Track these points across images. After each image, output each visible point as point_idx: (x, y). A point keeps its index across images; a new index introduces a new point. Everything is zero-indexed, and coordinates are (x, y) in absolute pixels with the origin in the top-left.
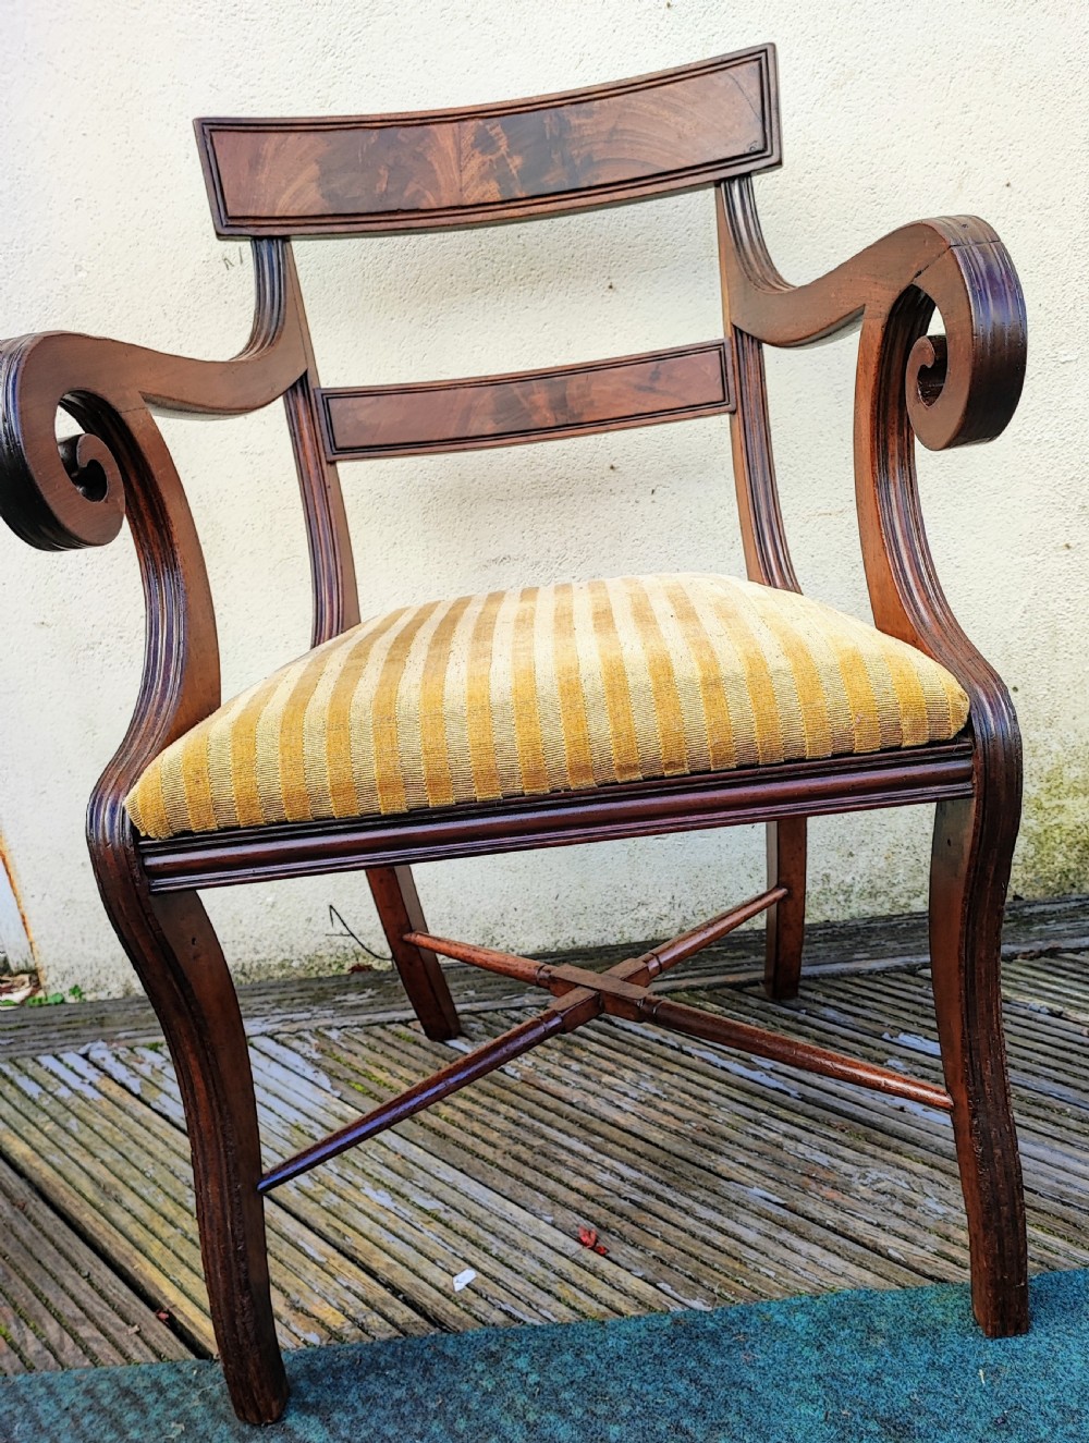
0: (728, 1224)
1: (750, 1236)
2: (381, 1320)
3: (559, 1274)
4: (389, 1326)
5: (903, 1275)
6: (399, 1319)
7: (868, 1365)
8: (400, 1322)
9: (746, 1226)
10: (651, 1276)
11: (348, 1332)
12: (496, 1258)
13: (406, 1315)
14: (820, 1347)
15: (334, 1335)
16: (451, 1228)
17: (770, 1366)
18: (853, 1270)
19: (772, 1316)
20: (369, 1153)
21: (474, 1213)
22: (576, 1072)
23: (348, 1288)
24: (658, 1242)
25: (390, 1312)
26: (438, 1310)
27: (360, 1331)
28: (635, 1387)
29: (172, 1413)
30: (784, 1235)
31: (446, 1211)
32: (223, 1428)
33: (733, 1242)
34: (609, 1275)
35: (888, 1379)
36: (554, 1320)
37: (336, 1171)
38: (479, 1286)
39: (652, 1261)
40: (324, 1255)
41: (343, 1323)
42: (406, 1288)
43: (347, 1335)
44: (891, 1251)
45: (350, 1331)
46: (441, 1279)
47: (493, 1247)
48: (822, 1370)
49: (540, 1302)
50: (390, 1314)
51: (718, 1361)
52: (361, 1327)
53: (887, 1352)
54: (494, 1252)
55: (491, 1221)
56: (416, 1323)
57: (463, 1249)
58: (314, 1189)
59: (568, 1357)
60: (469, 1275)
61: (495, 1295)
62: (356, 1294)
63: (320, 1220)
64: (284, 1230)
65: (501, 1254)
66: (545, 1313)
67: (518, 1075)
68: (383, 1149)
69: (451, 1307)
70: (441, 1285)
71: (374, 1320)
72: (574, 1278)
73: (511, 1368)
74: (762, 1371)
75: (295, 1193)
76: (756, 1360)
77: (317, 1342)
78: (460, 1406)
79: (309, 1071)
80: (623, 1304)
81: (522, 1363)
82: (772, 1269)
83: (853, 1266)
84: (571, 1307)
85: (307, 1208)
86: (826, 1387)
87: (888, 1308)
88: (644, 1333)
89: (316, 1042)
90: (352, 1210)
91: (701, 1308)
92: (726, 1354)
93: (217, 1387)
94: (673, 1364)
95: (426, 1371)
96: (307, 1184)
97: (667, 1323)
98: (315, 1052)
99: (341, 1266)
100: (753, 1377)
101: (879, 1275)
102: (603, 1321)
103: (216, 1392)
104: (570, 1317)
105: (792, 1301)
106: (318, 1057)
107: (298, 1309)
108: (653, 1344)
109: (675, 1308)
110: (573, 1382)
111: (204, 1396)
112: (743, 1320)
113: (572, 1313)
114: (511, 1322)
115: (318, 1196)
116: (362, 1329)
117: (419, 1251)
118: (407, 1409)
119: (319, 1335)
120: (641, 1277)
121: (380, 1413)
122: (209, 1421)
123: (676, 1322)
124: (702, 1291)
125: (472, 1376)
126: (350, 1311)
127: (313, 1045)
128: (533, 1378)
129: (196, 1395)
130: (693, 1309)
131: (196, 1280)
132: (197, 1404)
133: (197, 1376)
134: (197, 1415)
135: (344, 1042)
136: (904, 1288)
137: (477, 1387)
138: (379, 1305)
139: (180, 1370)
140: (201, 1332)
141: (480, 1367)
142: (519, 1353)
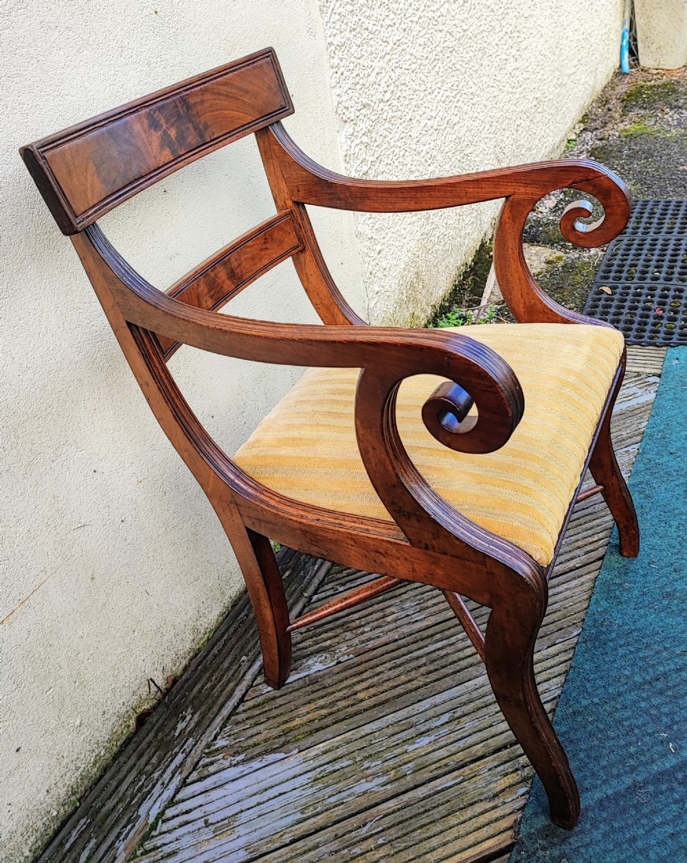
5: (593, 566)
7: (636, 593)
10: (550, 644)
11: (525, 774)
14: (620, 603)
15: (524, 780)
16: (469, 713)
17: (623, 621)
18: (582, 579)
19: (597, 611)
20: (373, 742)
21: (464, 701)
22: (371, 630)
23: (490, 770)
27: (528, 768)
28: (615, 666)
31: (454, 713)
32: (571, 840)
35: (645, 590)
36: (559, 685)
37: (380, 762)
40: (456, 777)
41: (518, 775)
42: (507, 741)
43: (528, 774)
44: (577, 566)
45: (527, 772)
48: (632, 606)
49: (545, 688)
51: (614, 635)
52: (523, 767)
53: (632, 585)
55: (475, 694)
57: (489, 711)
58: (392, 776)
62: (496, 767)
63: (425, 776)
64: (422, 796)
66: (553, 688)
67: (351, 656)
68: (377, 734)
71: (524, 760)
73: (586, 708)
74: (624, 624)
75: (388, 787)
76: (618, 624)
77: (527, 789)
78: (600, 732)
79: (255, 764)
80: (563, 657)
81: (584, 702)
82: (568, 603)
83: (580, 579)
84: (555, 677)
85: (409, 781)
86: (641, 608)
87: (609, 577)
88: (586, 655)
89: (220, 756)
90: (425, 758)
91: (579, 632)
92: (611, 632)
93: (540, 841)
94: (608, 650)
95: (571, 742)
96: (384, 779)
97: (584, 645)
98: (233, 758)
99: (472, 769)
100: (627, 628)
101: (588, 573)
102: (571, 667)
103: (543, 842)
104: (562, 678)
105: (592, 602)
106: (242, 757)
107: (496, 796)
108: (594, 654)
109: (575, 640)
110: (604, 686)
111: (544, 849)
112: (595, 620)
113: (559, 677)
114: (554, 701)
115: (400, 774)
116: (526, 767)
117: (480, 731)
118: (593, 754)
119: (522, 787)
120: (549, 647)
121: (591, 766)
122: (563, 847)
123: (585, 642)
124: (569, 629)
125: (584, 723)
126: (510, 770)
127: (223, 758)
128: (596, 700)
129: (540, 853)
130: (579, 635)
131: (440, 850)
132: (548, 852)
133: (525, 851)
134: (556, 853)
135: (235, 739)
136: (600, 569)
137: (591, 723)
138: (513, 756)
139: (517, 862)
140: (490, 848)
141: (579, 719)
142: (578, 702)
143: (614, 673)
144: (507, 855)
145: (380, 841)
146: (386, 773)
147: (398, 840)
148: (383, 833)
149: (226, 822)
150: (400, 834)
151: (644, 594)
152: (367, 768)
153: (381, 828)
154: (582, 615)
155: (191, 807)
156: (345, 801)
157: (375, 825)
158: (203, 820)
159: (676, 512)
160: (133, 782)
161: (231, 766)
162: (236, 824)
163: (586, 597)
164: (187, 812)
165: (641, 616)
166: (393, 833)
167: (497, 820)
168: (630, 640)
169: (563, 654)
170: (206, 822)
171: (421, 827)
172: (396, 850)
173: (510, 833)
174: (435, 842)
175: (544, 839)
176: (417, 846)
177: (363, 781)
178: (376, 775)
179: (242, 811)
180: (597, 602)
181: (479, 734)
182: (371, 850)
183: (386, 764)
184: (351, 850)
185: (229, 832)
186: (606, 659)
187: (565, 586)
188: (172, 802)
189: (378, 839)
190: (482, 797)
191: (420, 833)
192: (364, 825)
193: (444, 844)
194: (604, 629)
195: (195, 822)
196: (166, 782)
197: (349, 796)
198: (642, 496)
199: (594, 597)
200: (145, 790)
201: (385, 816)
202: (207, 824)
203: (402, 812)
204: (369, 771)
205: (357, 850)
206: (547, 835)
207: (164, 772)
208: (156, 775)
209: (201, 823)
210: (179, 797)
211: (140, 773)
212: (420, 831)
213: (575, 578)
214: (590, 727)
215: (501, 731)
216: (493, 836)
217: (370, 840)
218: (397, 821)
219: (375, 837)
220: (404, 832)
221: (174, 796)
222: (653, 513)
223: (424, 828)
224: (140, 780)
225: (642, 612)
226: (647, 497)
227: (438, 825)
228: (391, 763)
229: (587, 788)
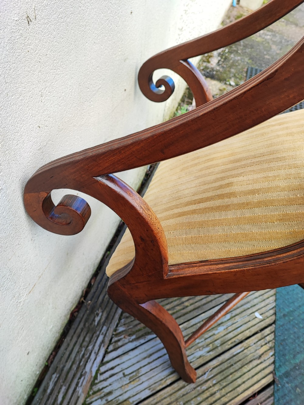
3: (260, 295)
4: (270, 335)
6: (269, 332)
12: (251, 307)
15: (271, 348)
16: (238, 314)
23: (255, 343)
26: (267, 323)
29: (292, 391)
31: (232, 314)
32: (298, 378)
36: (274, 301)
37: (203, 340)
38: (261, 312)
40: (241, 348)
41: (267, 346)
45: (271, 344)
46: (257, 321)
49: (268, 302)
50: (267, 334)
56: (271, 329)
58: (211, 347)
60: (257, 314)
61: (265, 310)
62: (257, 342)
63: (226, 347)
64: (227, 358)
66: (271, 302)
69: (267, 320)
70: (259, 321)
71: (268, 338)
73: (288, 313)
75: (211, 353)
77: (273, 353)
78: (296, 324)
79: (142, 341)
81: (287, 310)
84: (271, 296)
85: (220, 350)
89: (123, 336)
90: (224, 338)
95: (286, 330)
96: (208, 349)
98: (129, 338)
99: (247, 344)
102: (277, 292)
103: (286, 380)
104: (274, 297)
106: (134, 337)
107: (260, 357)
111: (288, 383)
114: (274, 309)
115: (215, 346)
116: (270, 342)
117: (245, 323)
118: (296, 336)
119: (271, 352)
122: (296, 382)
125: (289, 320)
126: (263, 344)
127: (124, 337)
128: (292, 309)
129: (287, 385)
131: (243, 385)
132: (290, 385)
133: (281, 385)
134: (293, 385)
135: (128, 327)
137: (292, 320)
138: (263, 336)
139: (278, 390)
140: (265, 384)
141: (287, 318)
142: (284, 310)
144: (272, 387)
145: (214, 382)
146: (208, 345)
147: (222, 381)
148: (215, 378)
149: (134, 374)
150: (222, 378)
152: (198, 343)
153: (213, 375)
155: (114, 365)
156: (192, 361)
157: (210, 373)
158: (121, 373)
160: (78, 352)
161: (129, 342)
162: (140, 375)
164: (112, 368)
166: (219, 377)
167: (264, 369)
170: (124, 374)
171: (231, 374)
172: (223, 386)
173: (271, 376)
174: (239, 381)
175: (286, 378)
176: (232, 384)
177: (198, 350)
178: (203, 347)
179: (141, 368)
181: (246, 325)
182: (211, 387)
183: (207, 341)
184: (201, 388)
185: (137, 380)
188: (102, 363)
189: (213, 381)
190: (254, 358)
191: (232, 377)
192: (205, 374)
193: (244, 382)
195: (118, 374)
196: (97, 351)
197: (193, 358)
200: (86, 356)
201: (214, 368)
202: (125, 376)
203: (221, 366)
204: (200, 345)
205: (204, 387)
206: (287, 376)
207: (94, 346)
208: (90, 348)
209: (121, 375)
210: (106, 359)
211: (81, 346)
214: (292, 323)
215: (254, 323)
216: (264, 377)
217: (209, 382)
218: (219, 371)
219: (211, 380)
220: (224, 376)
221: (103, 360)
223: (233, 374)
224: (82, 351)
227: (238, 373)
228: (209, 341)
229: (298, 353)
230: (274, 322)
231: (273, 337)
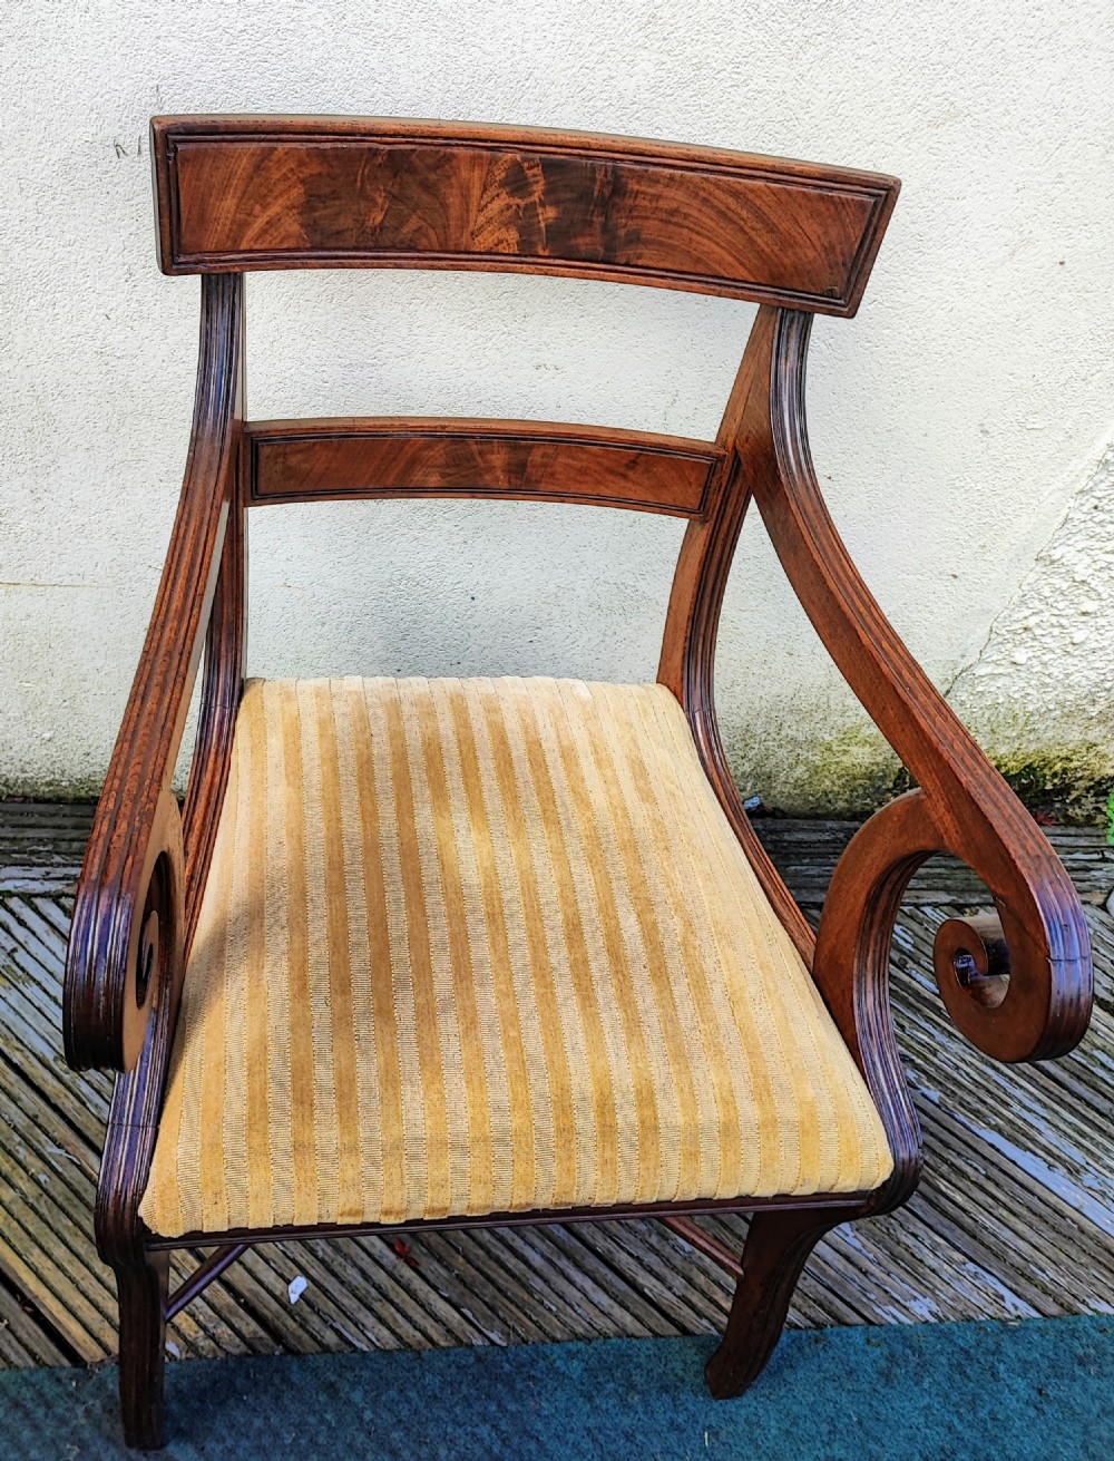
0: (518, 1243)
1: (537, 1261)
2: (230, 1332)
3: (378, 1288)
4: (237, 1340)
5: (657, 1321)
6: (245, 1330)
7: (626, 1421)
8: (248, 1336)
9: (533, 1247)
10: (455, 1299)
11: (202, 1344)
12: (323, 1263)
13: (251, 1329)
14: (590, 1398)
15: (191, 1345)
17: (552, 1415)
18: (617, 1312)
19: (554, 1361)
24: (461, 1259)
25: (237, 1323)
26: (278, 1323)
27: (213, 1344)
28: (449, 1430)
29: (64, 1431)
30: (563, 1263)
32: (112, 1451)
33: (523, 1266)
34: (421, 1295)
35: (640, 1437)
36: (378, 1344)
38: (312, 1298)
39: (456, 1282)
41: (196, 1332)
42: (247, 1294)
43: (202, 1348)
44: (646, 1290)
45: (205, 1344)
46: (278, 1286)
47: (318, 1248)
48: (591, 1423)
49: (365, 1322)
50: (237, 1326)
51: (512, 1407)
52: (212, 1337)
53: (640, 1409)
54: (320, 1254)
56: (261, 1338)
59: (393, 1393)
60: (301, 1284)
61: (326, 1310)
65: (327, 1259)
66: (370, 1335)
69: (290, 1322)
70: (278, 1293)
71: (223, 1331)
72: (392, 1295)
73: (348, 1402)
74: (547, 1420)
76: (542, 1408)
77: (178, 1355)
78: (311, 1439)
80: (435, 1331)
81: (357, 1396)
82: (553, 1303)
83: (616, 1306)
84: (393, 1332)
86: (594, 1440)
87: (642, 1360)
88: (453, 1370)
91: (499, 1342)
92: (519, 1399)
93: (98, 1403)
94: (478, 1407)
95: (278, 1398)
97: (472, 1359)
99: (184, 1259)
100: (539, 1426)
101: (636, 1317)
102: (419, 1353)
103: (98, 1409)
104: (392, 1343)
105: (570, 1345)
108: (461, 1383)
109: (478, 1341)
110: (400, 1421)
111: (88, 1413)
112: (533, 1362)
113: (393, 1338)
114: (344, 1345)
116: (214, 1341)
118: (266, 1441)
119: (178, 1346)
120: (447, 1300)
121: (245, 1443)
122: (99, 1443)
123: (479, 1359)
124: (498, 1322)
125: (317, 1407)
126: (201, 1318)
128: (368, 1415)
129: (80, 1410)
130: (493, 1343)
131: (49, 1264)
132: (83, 1421)
133: (77, 1388)
134: (86, 1435)
136: (656, 1335)
137: (322, 1420)
138: (225, 1313)
139: (59, 1380)
140: (69, 1333)
141: (323, 1398)
142: (353, 1385)
143: (432, 1431)
144: (65, 1362)
145: (42, 1178)
147: (50, 1201)
148: (55, 1177)
149: (20, 973)
150: (60, 1199)
151: (629, 1437)
153: (60, 1170)
154: (535, 1335)
155: (30, 924)
156: (88, 1105)
157: (63, 1160)
158: (16, 945)
159: (872, 1446)
160: (41, 840)
162: (21, 986)
163: (580, 1330)
164: (22, 923)
165: (575, 1445)
166: (58, 1189)
167: (113, 1325)
168: (516, 1440)
169: (441, 1329)
170: (15, 950)
171: (77, 1224)
172: (35, 1204)
173: (99, 1353)
174: (60, 1252)
175: (104, 1408)
176: (48, 1230)
179: (39, 984)
180: (572, 1355)
182: (27, 1172)
184: (20, 1144)
185: (7, 984)
186: (458, 1410)
187: (588, 1285)
188: (27, 898)
189: (45, 1173)
191: (66, 1227)
192: (59, 1146)
193: (59, 1267)
194: (519, 1386)
195: (10, 938)
196: (51, 876)
197: (96, 1106)
198: (883, 1363)
199: (581, 1345)
200: (34, 859)
201: (80, 1167)
202: (11, 954)
205: (22, 1153)
206: (109, 1410)
207: (64, 865)
208: (57, 859)
209: (10, 945)
210: (38, 901)
211: (54, 840)
212: (70, 1224)
213: (614, 1297)
214: (312, 1420)
215: (263, 1278)
216: (88, 1331)
217: (40, 1164)
218: (77, 1187)
219: (47, 1169)
220: (65, 1204)
221: (36, 896)
222: (845, 1398)
223: (76, 1229)
224: (45, 846)
225: (586, 1444)
226: (886, 1376)
227: (85, 1246)
229: (203, 1449)
230: (289, 1350)
231: (236, 1351)
